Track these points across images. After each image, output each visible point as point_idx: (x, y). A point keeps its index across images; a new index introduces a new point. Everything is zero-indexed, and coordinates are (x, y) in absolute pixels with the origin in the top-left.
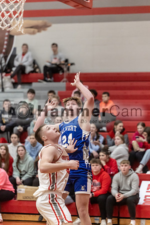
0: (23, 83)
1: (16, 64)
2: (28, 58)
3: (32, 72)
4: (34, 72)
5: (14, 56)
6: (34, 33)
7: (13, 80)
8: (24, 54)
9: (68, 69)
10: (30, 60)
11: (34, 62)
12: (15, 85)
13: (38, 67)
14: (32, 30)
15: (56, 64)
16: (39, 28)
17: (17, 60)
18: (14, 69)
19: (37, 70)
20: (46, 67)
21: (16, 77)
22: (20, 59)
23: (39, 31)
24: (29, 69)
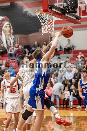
0: (57, 55)
4: (61, 50)
9: (73, 49)
13: (62, 49)
19: (62, 50)
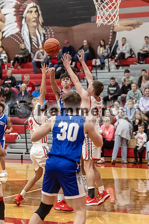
0: (123, 66)
1: (118, 52)
2: (126, 47)
3: (130, 57)
5: (117, 46)
6: (130, 30)
7: (116, 64)
8: (123, 45)
10: (128, 49)
11: (131, 50)
12: (118, 67)
14: (129, 27)
15: (146, 51)
16: (134, 26)
17: (119, 50)
18: (117, 56)
19: (133, 56)
20: (139, 54)
21: (118, 61)
22: (121, 49)
23: (134, 28)
24: (127, 55)
